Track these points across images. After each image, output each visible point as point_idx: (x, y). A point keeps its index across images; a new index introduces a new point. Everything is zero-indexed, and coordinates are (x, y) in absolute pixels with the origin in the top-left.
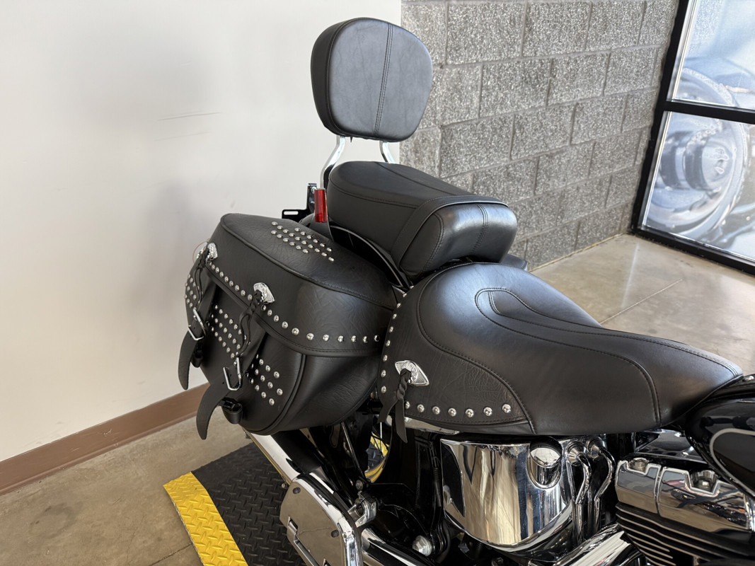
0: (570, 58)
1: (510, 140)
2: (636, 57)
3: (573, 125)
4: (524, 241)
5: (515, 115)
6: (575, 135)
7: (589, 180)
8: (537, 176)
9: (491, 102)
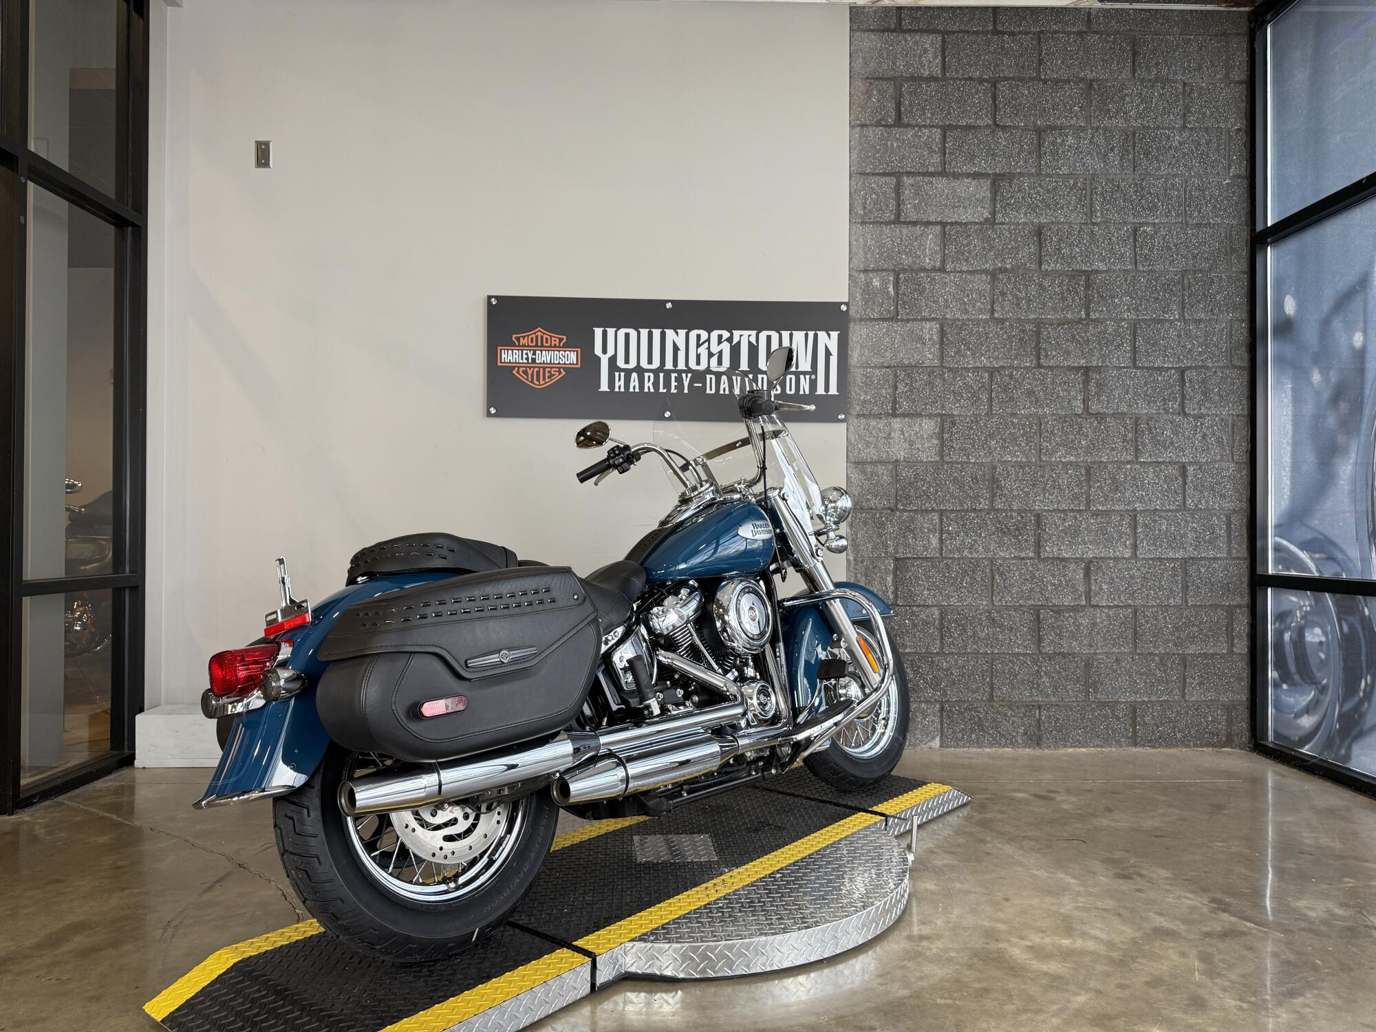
0: (1067, 516)
1: (990, 583)
2: (1186, 521)
3: (1089, 583)
4: (1033, 706)
5: (992, 562)
6: (1096, 595)
7: (1138, 654)
8: (1039, 631)
9: (955, 545)
